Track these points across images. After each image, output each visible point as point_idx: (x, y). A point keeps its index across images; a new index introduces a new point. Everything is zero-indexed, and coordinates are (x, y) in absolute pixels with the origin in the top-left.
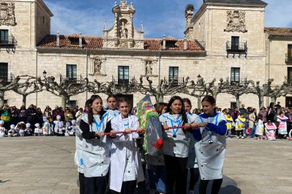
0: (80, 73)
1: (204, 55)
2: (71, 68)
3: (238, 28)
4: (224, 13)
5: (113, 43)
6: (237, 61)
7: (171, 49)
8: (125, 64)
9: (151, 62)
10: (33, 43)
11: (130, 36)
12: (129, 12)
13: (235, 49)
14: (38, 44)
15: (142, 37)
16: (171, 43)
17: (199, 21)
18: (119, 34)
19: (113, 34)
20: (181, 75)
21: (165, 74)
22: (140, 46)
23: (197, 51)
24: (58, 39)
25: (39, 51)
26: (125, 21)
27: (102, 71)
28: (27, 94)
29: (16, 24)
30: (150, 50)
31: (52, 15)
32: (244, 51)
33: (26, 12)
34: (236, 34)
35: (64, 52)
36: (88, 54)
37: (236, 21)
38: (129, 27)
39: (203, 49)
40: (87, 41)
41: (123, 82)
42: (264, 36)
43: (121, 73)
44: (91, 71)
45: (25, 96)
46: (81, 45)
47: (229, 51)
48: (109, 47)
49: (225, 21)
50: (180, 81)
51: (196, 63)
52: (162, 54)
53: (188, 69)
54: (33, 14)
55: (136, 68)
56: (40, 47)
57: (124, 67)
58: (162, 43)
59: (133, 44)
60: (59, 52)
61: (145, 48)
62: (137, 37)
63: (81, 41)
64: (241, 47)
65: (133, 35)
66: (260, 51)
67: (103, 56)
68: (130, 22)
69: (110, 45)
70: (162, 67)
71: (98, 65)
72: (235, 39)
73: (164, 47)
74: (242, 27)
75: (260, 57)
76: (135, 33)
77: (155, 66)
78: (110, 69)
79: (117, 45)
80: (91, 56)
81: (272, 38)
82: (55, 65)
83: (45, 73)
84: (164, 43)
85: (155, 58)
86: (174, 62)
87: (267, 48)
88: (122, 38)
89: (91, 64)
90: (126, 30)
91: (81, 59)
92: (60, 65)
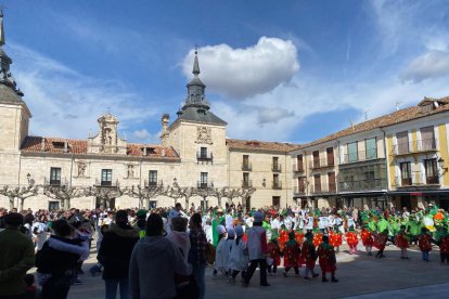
0: (64, 176)
1: (179, 161)
2: (55, 170)
3: (206, 141)
4: (195, 128)
5: (98, 149)
6: (204, 167)
7: (151, 156)
8: (108, 167)
9: (132, 166)
10: (17, 146)
11: (113, 143)
12: (114, 123)
13: (203, 157)
14: (23, 146)
15: (125, 144)
16: (150, 150)
17: (174, 132)
18: (103, 140)
19: (98, 141)
20: (159, 178)
21: (146, 176)
22: (123, 152)
23: (173, 158)
24: (43, 144)
25: (23, 155)
26: (109, 130)
27: (86, 173)
30: (131, 155)
32: (211, 160)
33: (11, 117)
34: (205, 145)
35: (50, 155)
36: (74, 158)
37: (204, 135)
38: (113, 135)
39: (178, 156)
40: (71, 146)
41: (106, 184)
42: (225, 148)
43: (105, 176)
44: (75, 174)
45: (23, 199)
46: (66, 150)
47: (198, 159)
48: (94, 152)
49: (195, 135)
50: (159, 183)
51: (173, 168)
52: (143, 160)
53: (165, 173)
54: (19, 120)
56: (24, 151)
57: (107, 170)
58: (142, 149)
59: (117, 150)
60: (43, 156)
61: (128, 153)
62: (120, 144)
63: (66, 145)
64: (209, 156)
65: (116, 143)
66: (223, 160)
67: (88, 161)
68: (114, 131)
69: (96, 151)
70: (142, 170)
71: (82, 168)
72: (203, 149)
73: (145, 154)
74: (208, 140)
75: (222, 164)
76: (119, 141)
77: (136, 170)
78: (94, 172)
79: (101, 150)
80: (76, 160)
81: (231, 150)
82: (40, 168)
83: (29, 175)
84: (145, 150)
85: (136, 163)
86: (153, 167)
87: (228, 158)
88: (107, 145)
89: (76, 167)
90: (110, 138)
91: (66, 163)
92: (44, 168)
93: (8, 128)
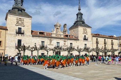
0: (46, 44)
4: (82, 29)
6: (86, 42)
8: (58, 42)
11: (59, 33)
12: (59, 26)
15: (63, 34)
20: (73, 45)
21: (69, 45)
22: (62, 36)
23: (77, 39)
25: (33, 36)
26: (58, 29)
27: (52, 43)
29: (24, 26)
30: (65, 38)
32: (87, 40)
33: (28, 22)
34: (85, 35)
37: (85, 31)
42: (91, 36)
44: (49, 44)
47: (84, 39)
48: (54, 36)
49: (83, 31)
50: (73, 47)
51: (77, 42)
52: (68, 39)
53: (75, 44)
55: (62, 43)
64: (86, 38)
66: (91, 40)
67: (52, 39)
70: (68, 43)
74: (86, 33)
75: (90, 41)
80: (49, 39)
85: (66, 40)
86: (71, 42)
89: (49, 41)
91: (46, 40)
92: (39, 41)
93: (27, 27)
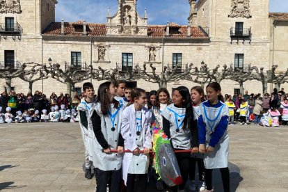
0: (85, 60)
1: (208, 41)
2: (75, 55)
3: (242, 14)
5: (117, 30)
6: (240, 47)
7: (175, 36)
8: (128, 51)
9: (154, 49)
10: (39, 31)
11: (133, 23)
13: (239, 35)
14: (43, 32)
15: (145, 24)
16: (174, 30)
17: (203, 7)
18: (122, 20)
19: (117, 21)
20: (185, 62)
21: (169, 61)
22: (144, 33)
23: (201, 38)
24: (63, 26)
25: (45, 39)
26: (129, 7)
28: (33, 82)
29: (21, 11)
30: (153, 36)
31: (56, 3)
32: (248, 37)
34: (240, 20)
35: (69, 39)
36: (93, 41)
37: (240, 6)
38: (132, 13)
39: (207, 35)
40: (91, 28)
41: (126, 69)
42: (269, 22)
43: (125, 60)
44: (95, 58)
45: (31, 83)
46: (85, 32)
47: (233, 37)
48: (113, 33)
49: (229, 6)
50: (184, 68)
51: (200, 49)
52: (166, 41)
53: (192, 55)
54: (38, 2)
55: (140, 54)
56: (45, 34)
57: (127, 54)
58: (165, 30)
59: (137, 30)
60: (63, 39)
61: (149, 34)
62: (141, 23)
63: (85, 28)
64: (245, 33)
65: (136, 22)
66: (264, 37)
67: (107, 43)
68: (133, 8)
69: (113, 32)
70: (165, 54)
71: (102, 52)
72: (239, 25)
73: (168, 34)
74: (246, 13)
76: (139, 19)
77: (158, 53)
78: (114, 56)
79: (121, 31)
80: (96, 43)
81: (276, 23)
82: (60, 52)
83: (50, 60)
84: (168, 29)
85: (158, 44)
86: (177, 48)
87: (272, 34)
88: (126, 25)
89: (95, 51)
90: (130, 16)
91: (86, 47)
92: (65, 53)
93: (29, 12)
